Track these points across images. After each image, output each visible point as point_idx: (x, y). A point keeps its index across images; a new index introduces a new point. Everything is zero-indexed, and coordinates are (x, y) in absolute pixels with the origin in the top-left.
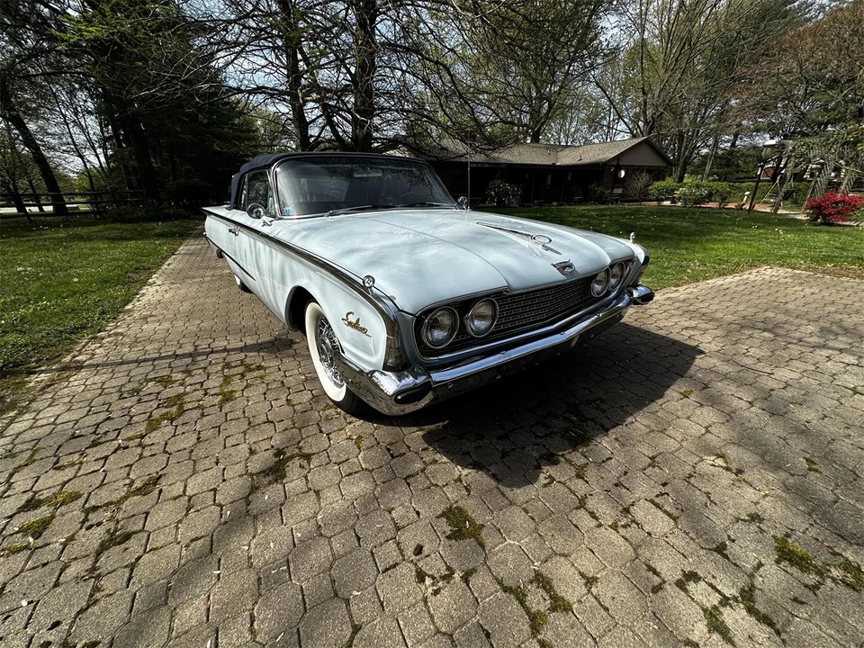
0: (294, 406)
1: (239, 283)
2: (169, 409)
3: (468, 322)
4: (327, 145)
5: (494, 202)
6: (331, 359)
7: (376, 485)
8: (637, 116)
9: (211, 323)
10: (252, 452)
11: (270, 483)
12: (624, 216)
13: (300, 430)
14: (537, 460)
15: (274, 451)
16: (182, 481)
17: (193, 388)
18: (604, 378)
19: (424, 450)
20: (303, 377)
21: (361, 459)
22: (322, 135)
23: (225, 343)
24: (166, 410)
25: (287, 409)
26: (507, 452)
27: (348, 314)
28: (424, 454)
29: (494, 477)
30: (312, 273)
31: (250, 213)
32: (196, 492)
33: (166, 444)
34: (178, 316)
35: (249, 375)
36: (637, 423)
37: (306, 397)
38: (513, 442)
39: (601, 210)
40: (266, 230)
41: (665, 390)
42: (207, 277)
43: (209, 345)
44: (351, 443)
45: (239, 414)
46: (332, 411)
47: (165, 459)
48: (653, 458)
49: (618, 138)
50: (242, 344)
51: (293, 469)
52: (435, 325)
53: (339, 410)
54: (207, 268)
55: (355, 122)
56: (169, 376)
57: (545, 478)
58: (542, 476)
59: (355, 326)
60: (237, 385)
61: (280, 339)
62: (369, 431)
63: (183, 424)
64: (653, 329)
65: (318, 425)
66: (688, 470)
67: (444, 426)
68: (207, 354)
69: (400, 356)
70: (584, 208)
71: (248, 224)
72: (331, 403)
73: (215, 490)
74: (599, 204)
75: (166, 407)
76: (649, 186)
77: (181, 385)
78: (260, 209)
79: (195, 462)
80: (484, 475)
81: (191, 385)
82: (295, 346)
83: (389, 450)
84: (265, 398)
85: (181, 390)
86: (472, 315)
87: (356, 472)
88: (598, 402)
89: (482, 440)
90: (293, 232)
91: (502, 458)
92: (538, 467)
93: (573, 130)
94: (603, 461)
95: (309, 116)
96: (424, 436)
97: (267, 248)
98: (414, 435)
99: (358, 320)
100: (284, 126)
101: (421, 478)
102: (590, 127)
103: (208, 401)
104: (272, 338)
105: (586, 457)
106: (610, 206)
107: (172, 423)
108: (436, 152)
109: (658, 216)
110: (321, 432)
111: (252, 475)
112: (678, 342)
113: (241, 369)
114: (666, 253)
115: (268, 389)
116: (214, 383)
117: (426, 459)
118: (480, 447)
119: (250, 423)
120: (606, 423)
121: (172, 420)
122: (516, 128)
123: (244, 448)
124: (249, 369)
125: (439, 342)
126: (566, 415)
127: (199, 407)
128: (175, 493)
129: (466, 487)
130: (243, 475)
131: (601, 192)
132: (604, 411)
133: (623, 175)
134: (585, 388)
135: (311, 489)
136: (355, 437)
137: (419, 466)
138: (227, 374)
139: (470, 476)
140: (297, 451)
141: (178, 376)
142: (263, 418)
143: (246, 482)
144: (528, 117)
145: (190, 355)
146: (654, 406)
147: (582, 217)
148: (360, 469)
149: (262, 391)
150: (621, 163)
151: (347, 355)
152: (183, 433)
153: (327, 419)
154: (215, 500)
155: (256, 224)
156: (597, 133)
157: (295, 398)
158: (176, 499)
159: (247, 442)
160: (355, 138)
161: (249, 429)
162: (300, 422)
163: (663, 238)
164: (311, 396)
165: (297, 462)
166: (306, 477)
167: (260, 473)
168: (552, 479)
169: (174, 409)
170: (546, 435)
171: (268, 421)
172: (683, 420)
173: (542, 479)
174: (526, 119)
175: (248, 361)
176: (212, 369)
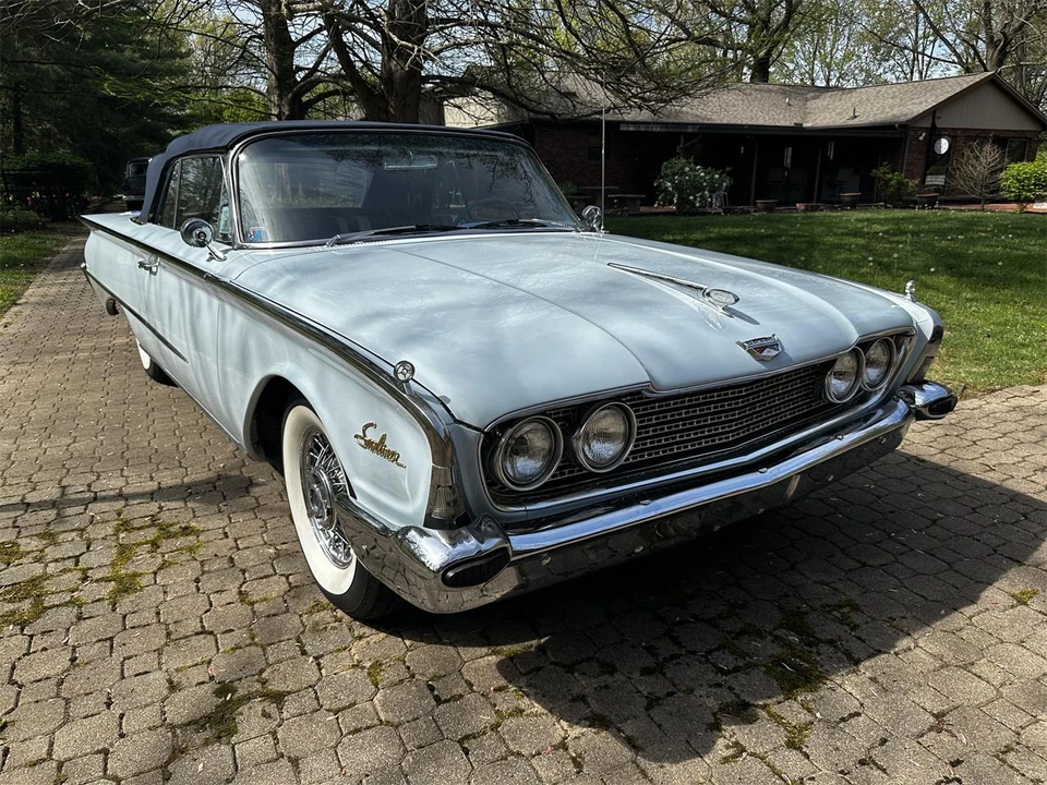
0: (252, 604)
1: (146, 363)
2: (17, 605)
3: (579, 445)
4: (331, 87)
5: (671, 203)
6: (330, 512)
7: (406, 751)
8: (972, 30)
9: (94, 442)
10: (173, 687)
11: (207, 743)
12: (942, 233)
13: (264, 650)
14: (714, 714)
15: (213, 686)
16: (45, 734)
17: (60, 566)
18: (864, 564)
19: (499, 689)
20: (272, 551)
21: (378, 704)
22: (322, 66)
23: (120, 483)
24: (12, 607)
25: (242, 610)
26: (658, 699)
27: (367, 426)
28: (499, 697)
29: (630, 742)
30: (302, 353)
31: (187, 236)
32: (71, 755)
33: (13, 668)
34: (27, 427)
35: (166, 545)
36: (917, 651)
37: (277, 587)
38: (671, 681)
39: (896, 221)
40: (214, 268)
41: (984, 589)
42: (83, 350)
43: (89, 486)
44: (360, 675)
45: (149, 616)
46: (326, 616)
47: (13, 695)
48: (939, 716)
49: (936, 72)
50: (153, 486)
51: (250, 720)
52: (520, 448)
53: (340, 613)
54: (82, 333)
55: (388, 48)
56: (14, 544)
57: (727, 747)
58: (721, 742)
59: (379, 447)
60: (144, 562)
61: (227, 477)
62: (396, 654)
63: (43, 633)
64: (974, 469)
65: (298, 640)
66: (1005, 737)
67: (540, 648)
68: (86, 503)
69: (455, 501)
70: (861, 215)
71: (179, 255)
72: (325, 601)
73: (106, 752)
74: (895, 207)
75: (10, 601)
76: (1001, 170)
77: (38, 560)
78: (205, 229)
79: (68, 701)
80: (611, 739)
81: (56, 561)
82: (256, 491)
83: (432, 689)
84: (198, 589)
85: (38, 569)
86: (586, 434)
87: (368, 728)
88: (846, 610)
89: (611, 674)
90: (267, 274)
91: (648, 708)
92: (715, 727)
93: (839, 55)
94: (843, 720)
95: (296, 30)
96: (500, 666)
97: (216, 302)
98: (481, 663)
99: (384, 438)
100: (244, 48)
101: (489, 740)
102: (877, 49)
103: (88, 591)
104: (211, 474)
105: (809, 710)
106: (917, 212)
107: (22, 630)
108: (553, 103)
109: (1016, 236)
110: (304, 653)
111: (173, 727)
112: (1023, 495)
113: (152, 533)
114: (1024, 312)
115: (204, 573)
116: (100, 558)
117: (503, 707)
118: (606, 687)
119: (168, 634)
120: (856, 648)
121: (23, 625)
122: (719, 53)
123: (158, 679)
124: (166, 532)
125: (528, 480)
126: (778, 633)
127: (71, 603)
128: (32, 756)
129: (574, 759)
130: (156, 728)
131: (900, 183)
132: (855, 627)
133: (943, 150)
134: (822, 583)
135: (282, 756)
136: (368, 664)
137: (487, 718)
138: (125, 542)
139: (583, 739)
140: (258, 686)
141: (29, 544)
142: (194, 625)
143: (163, 738)
144: (745, 28)
145: (54, 504)
146: (957, 620)
147: (855, 236)
148: (376, 722)
149: (192, 574)
150: (940, 124)
151: (360, 501)
152: (45, 649)
153: (317, 629)
154: (105, 770)
155: (197, 257)
156: (892, 62)
157: (256, 590)
158: (35, 765)
159: (164, 668)
160: (387, 77)
161: (166, 645)
162: (263, 632)
163: (1024, 282)
164: (286, 587)
165: (258, 705)
166: (274, 734)
167: (189, 724)
168: (740, 749)
169: (26, 605)
170: (736, 669)
171: (203, 632)
172: (1011, 647)
173: (721, 747)
174: (741, 34)
175: (165, 518)
176: (95, 532)
